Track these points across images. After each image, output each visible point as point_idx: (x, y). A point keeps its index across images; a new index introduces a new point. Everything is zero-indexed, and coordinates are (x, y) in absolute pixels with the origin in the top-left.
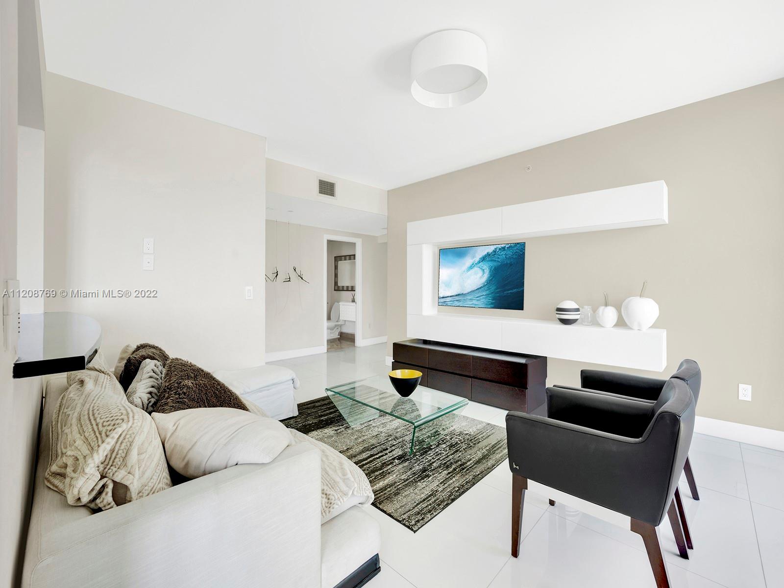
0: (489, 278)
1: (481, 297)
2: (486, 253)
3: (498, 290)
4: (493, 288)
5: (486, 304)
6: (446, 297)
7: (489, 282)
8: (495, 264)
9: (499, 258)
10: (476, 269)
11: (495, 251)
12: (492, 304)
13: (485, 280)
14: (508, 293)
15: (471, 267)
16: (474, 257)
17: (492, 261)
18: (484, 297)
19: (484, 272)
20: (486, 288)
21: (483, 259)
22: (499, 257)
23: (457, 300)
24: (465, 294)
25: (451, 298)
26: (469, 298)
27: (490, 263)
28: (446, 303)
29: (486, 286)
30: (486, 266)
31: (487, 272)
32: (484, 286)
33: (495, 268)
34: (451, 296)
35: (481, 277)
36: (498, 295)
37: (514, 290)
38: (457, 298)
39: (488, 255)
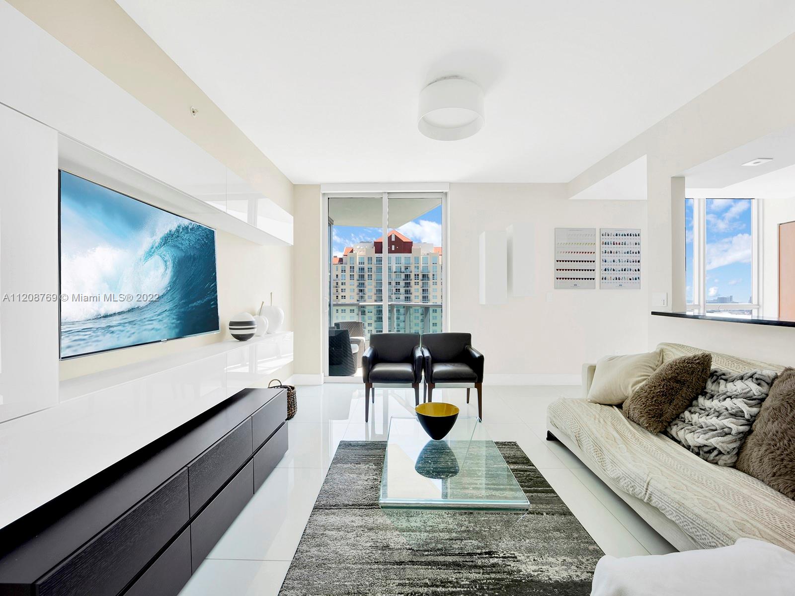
0: (174, 276)
1: (164, 315)
2: (167, 231)
3: (183, 301)
4: (177, 296)
5: (170, 328)
6: (111, 315)
7: (173, 284)
8: (180, 254)
10: (156, 258)
11: (178, 231)
12: (176, 327)
13: (168, 282)
14: (192, 307)
15: (150, 254)
16: (153, 234)
17: (175, 246)
18: (167, 313)
19: (166, 265)
20: (169, 296)
22: (183, 242)
23: (130, 322)
24: (143, 308)
25: (120, 317)
26: (148, 315)
28: (112, 329)
29: (170, 294)
30: (169, 254)
31: (170, 264)
32: (168, 292)
34: (120, 313)
35: (163, 275)
36: (183, 310)
37: (198, 302)
38: (130, 317)
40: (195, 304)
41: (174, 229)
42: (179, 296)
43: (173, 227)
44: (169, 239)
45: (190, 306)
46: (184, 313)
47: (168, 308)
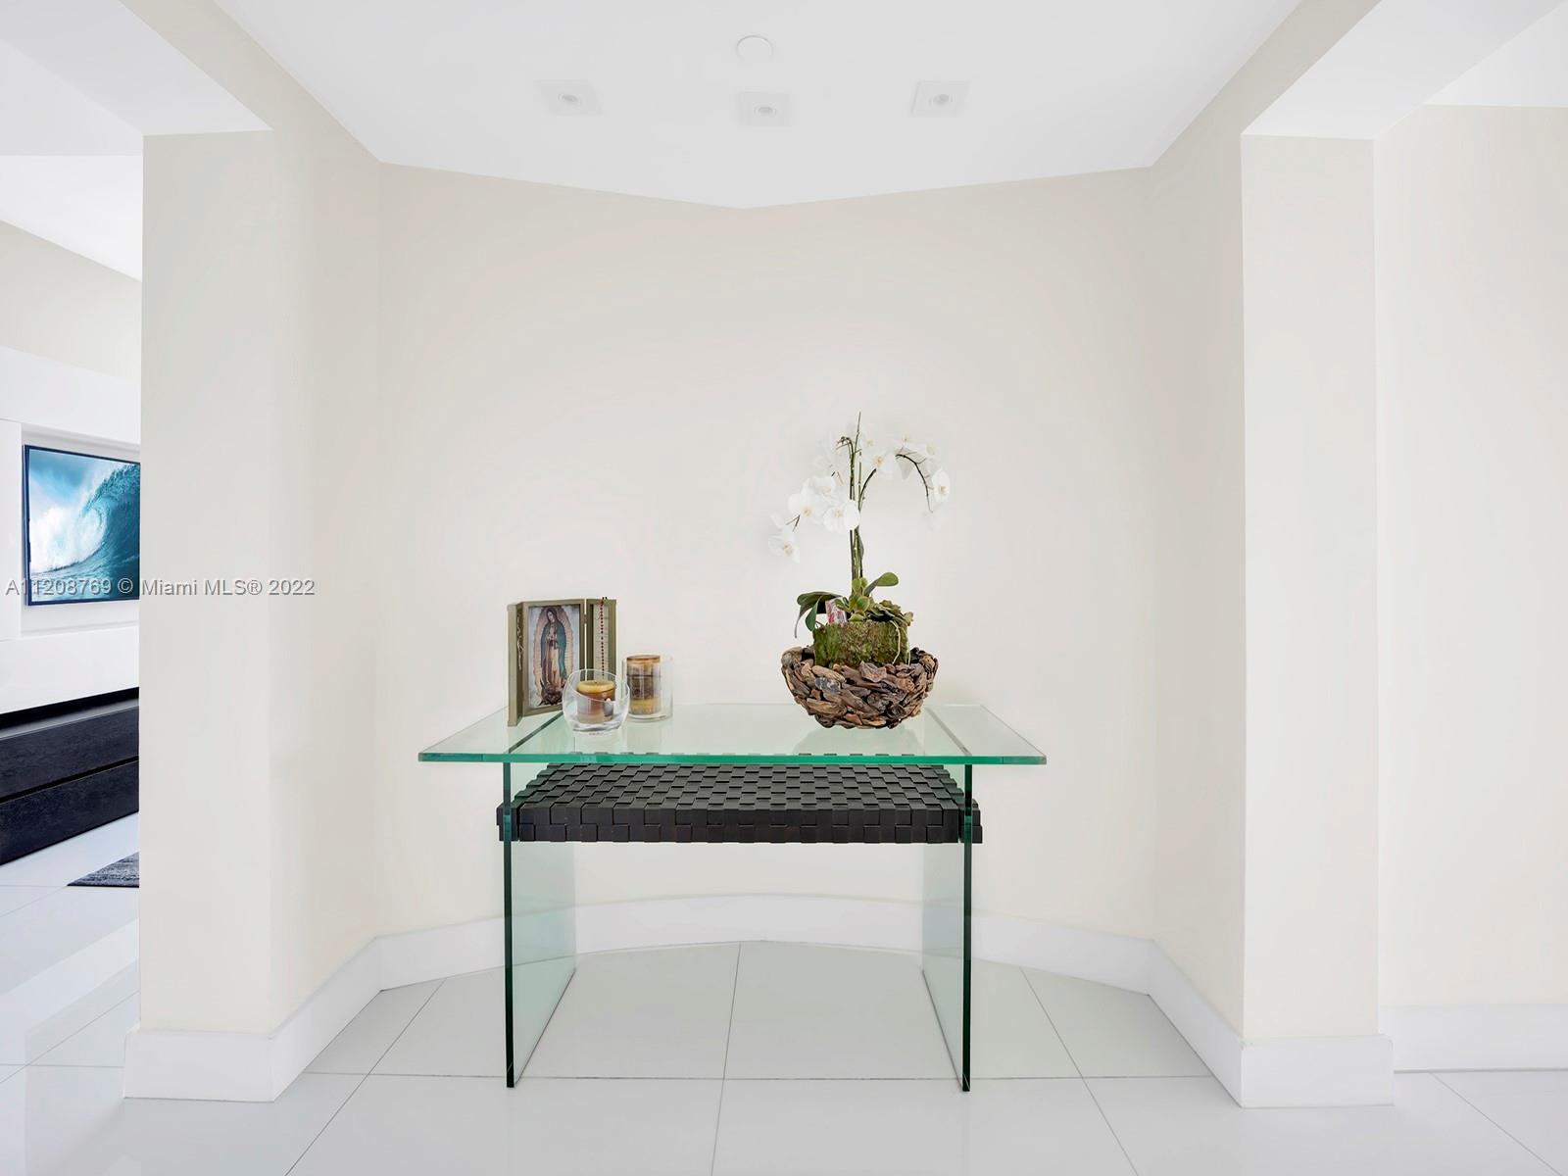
0: (106, 530)
1: (98, 571)
2: (102, 482)
3: (115, 556)
4: (111, 552)
7: (107, 538)
8: (113, 504)
9: (116, 493)
10: (92, 512)
11: (112, 479)
13: (102, 536)
14: (126, 563)
15: (88, 508)
16: (90, 488)
17: (110, 496)
19: (101, 519)
20: (103, 552)
21: (100, 492)
22: (117, 490)
27: (107, 500)
30: (103, 506)
31: (104, 517)
32: (102, 548)
33: (113, 511)
35: (97, 531)
38: (72, 571)
39: (105, 485)
40: (128, 560)
41: (108, 478)
42: (113, 551)
43: (107, 476)
44: (105, 489)
45: (124, 561)
46: (116, 569)
47: (102, 564)
